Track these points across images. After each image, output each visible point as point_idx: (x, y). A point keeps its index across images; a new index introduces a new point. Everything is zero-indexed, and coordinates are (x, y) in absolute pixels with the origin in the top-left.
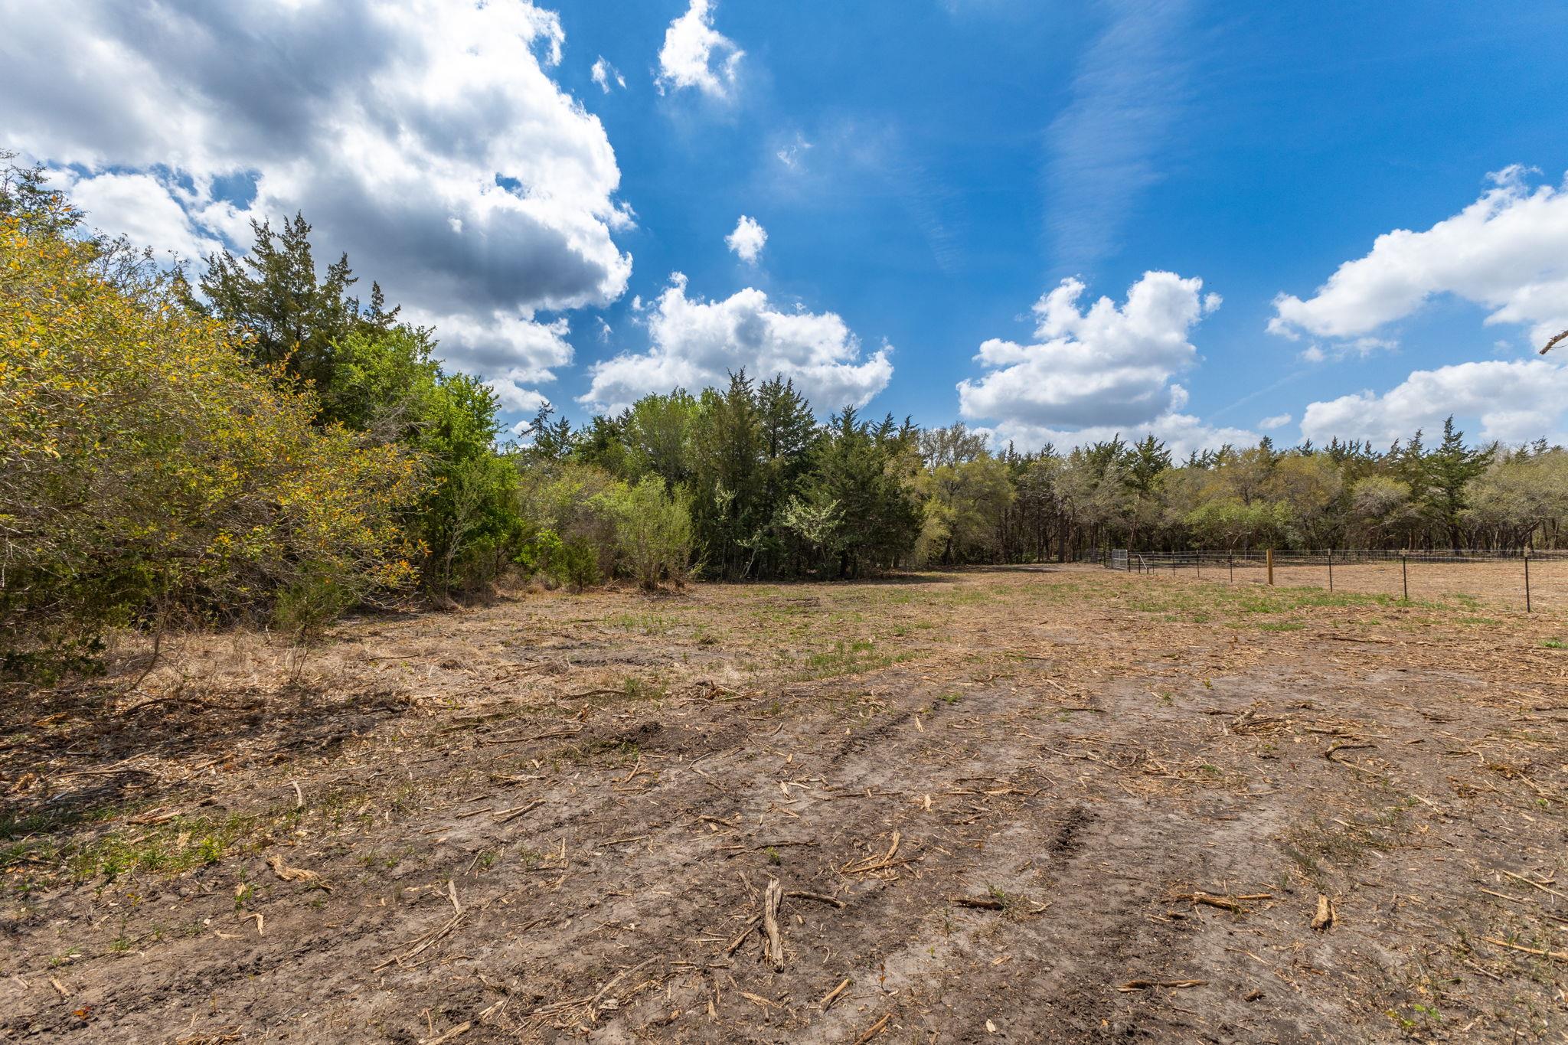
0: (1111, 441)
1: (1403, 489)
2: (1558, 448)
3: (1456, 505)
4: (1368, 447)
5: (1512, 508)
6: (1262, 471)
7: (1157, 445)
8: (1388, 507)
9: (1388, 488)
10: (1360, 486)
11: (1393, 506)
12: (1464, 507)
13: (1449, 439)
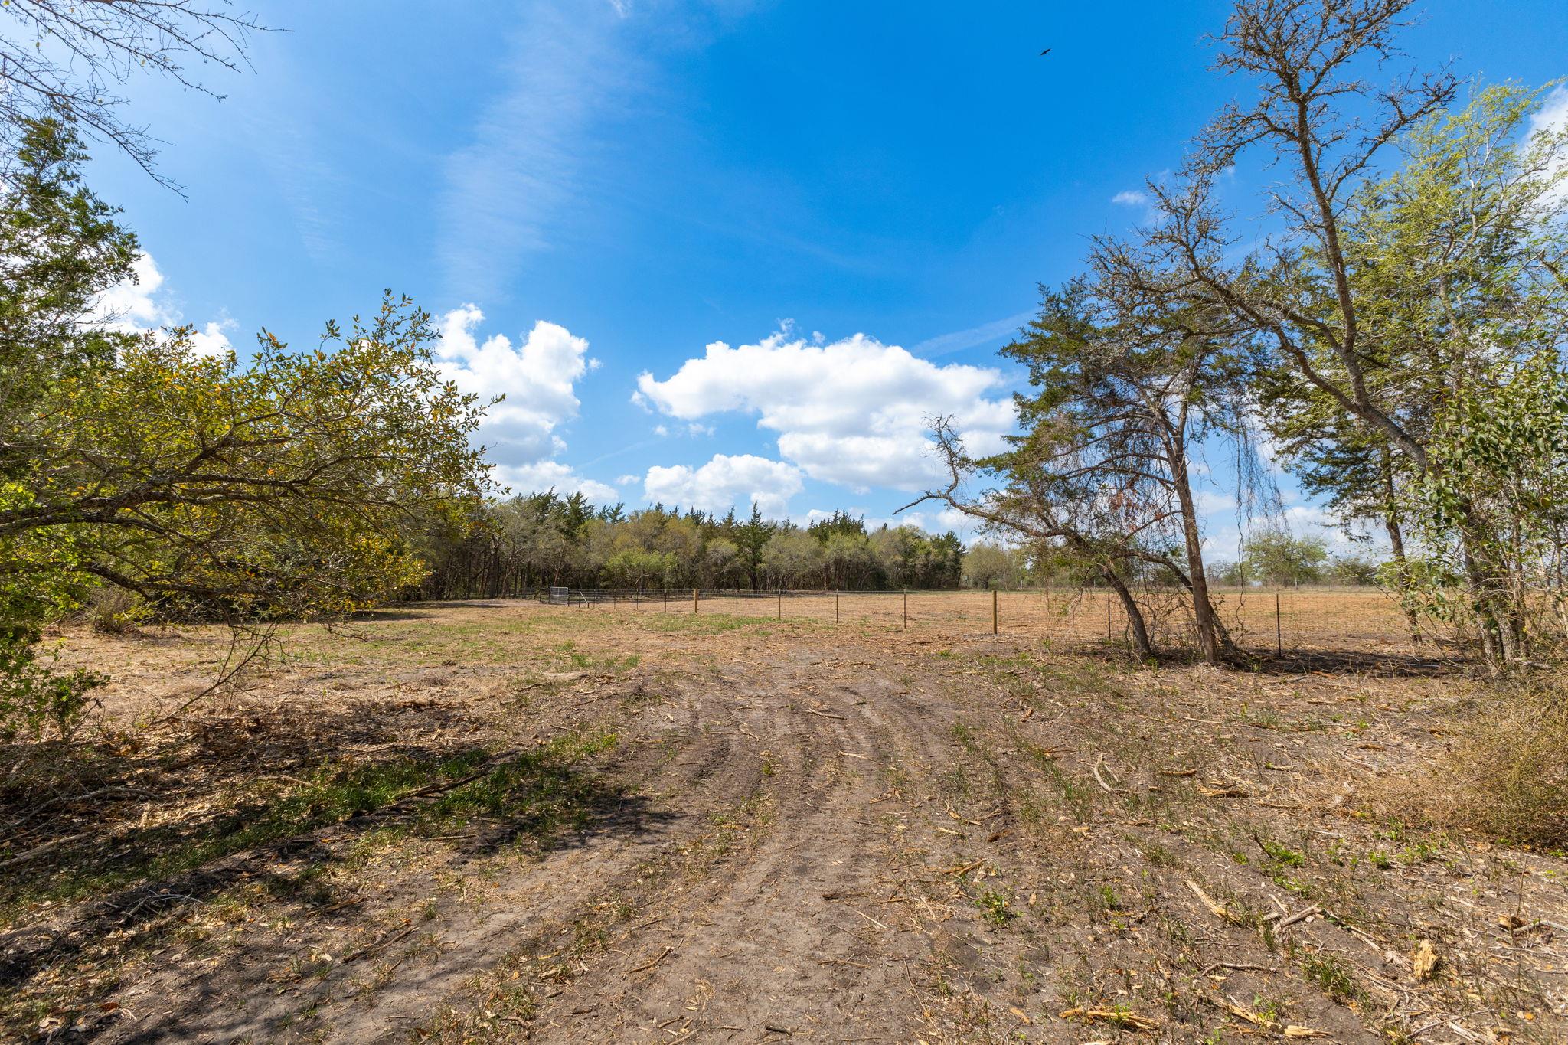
0: (547, 491)
1: (734, 548)
2: (796, 526)
3: (757, 560)
4: (711, 516)
5: (784, 564)
6: (656, 528)
7: (582, 500)
8: (726, 560)
9: (725, 547)
10: (711, 545)
11: (729, 559)
12: (761, 562)
13: (755, 516)
